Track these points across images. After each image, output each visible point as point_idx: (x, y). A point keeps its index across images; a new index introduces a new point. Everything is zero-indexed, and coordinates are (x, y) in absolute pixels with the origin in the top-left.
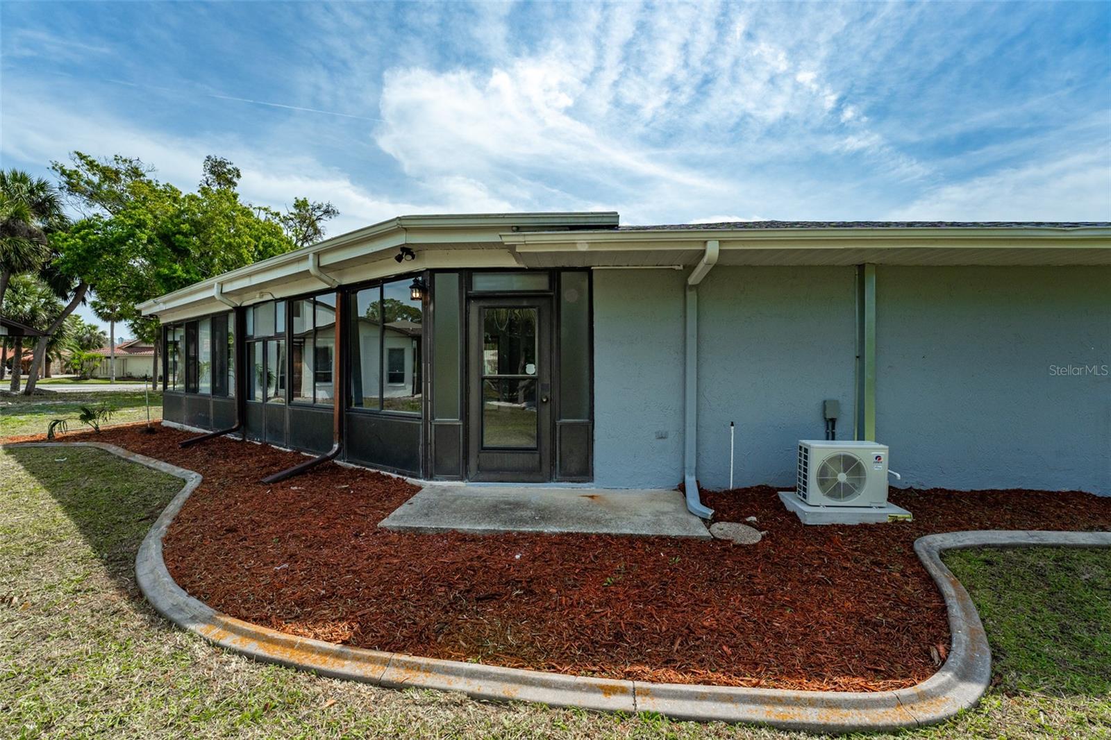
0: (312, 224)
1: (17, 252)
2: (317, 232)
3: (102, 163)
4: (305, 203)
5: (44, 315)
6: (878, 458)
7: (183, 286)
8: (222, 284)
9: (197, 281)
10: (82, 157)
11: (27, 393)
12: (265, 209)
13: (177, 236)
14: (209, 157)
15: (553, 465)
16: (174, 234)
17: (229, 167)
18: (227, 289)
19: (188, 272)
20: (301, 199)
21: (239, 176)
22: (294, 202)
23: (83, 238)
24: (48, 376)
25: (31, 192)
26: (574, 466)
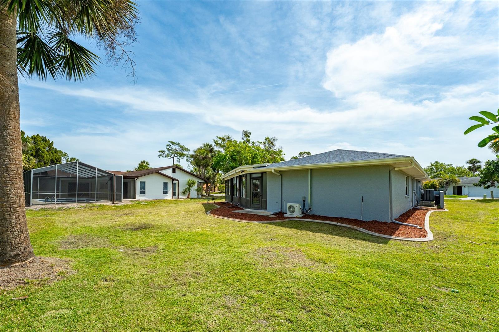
0: (272, 143)
1: (207, 163)
2: (273, 145)
3: (222, 137)
4: (268, 138)
5: (212, 176)
6: (297, 206)
7: (235, 168)
8: (236, 171)
9: (238, 167)
10: (218, 137)
11: (208, 196)
12: (258, 142)
13: (234, 156)
14: (243, 131)
15: (261, 207)
16: (233, 156)
17: (248, 132)
18: (237, 172)
19: (236, 165)
20: (267, 137)
21: (250, 134)
22: (265, 139)
23: (216, 159)
24: (214, 192)
25: (209, 147)
26: (264, 207)
